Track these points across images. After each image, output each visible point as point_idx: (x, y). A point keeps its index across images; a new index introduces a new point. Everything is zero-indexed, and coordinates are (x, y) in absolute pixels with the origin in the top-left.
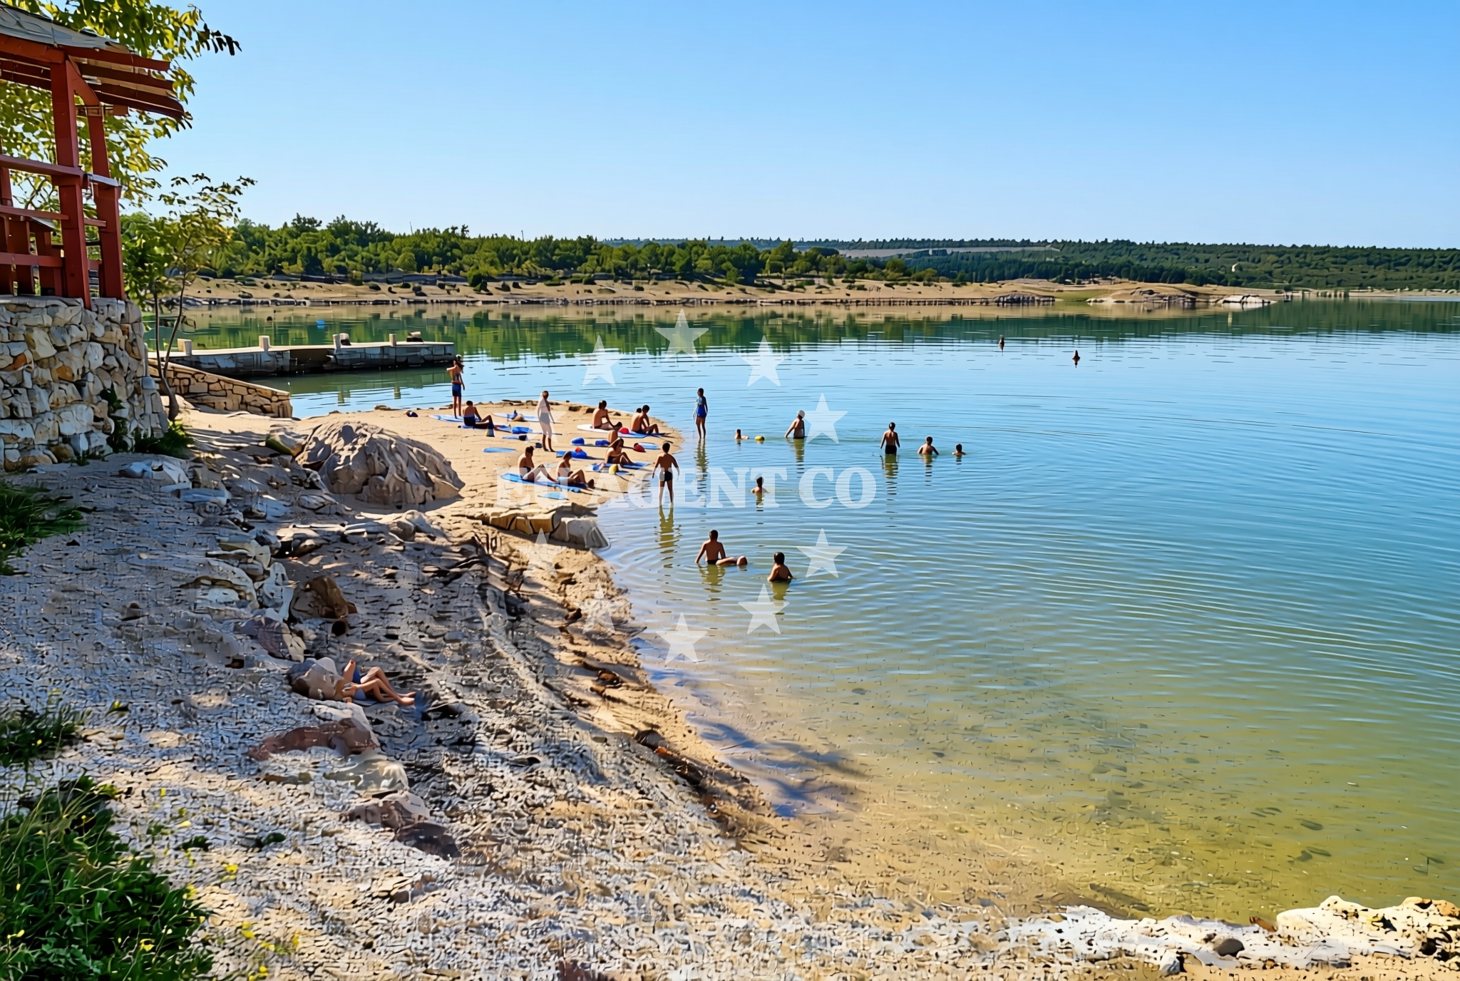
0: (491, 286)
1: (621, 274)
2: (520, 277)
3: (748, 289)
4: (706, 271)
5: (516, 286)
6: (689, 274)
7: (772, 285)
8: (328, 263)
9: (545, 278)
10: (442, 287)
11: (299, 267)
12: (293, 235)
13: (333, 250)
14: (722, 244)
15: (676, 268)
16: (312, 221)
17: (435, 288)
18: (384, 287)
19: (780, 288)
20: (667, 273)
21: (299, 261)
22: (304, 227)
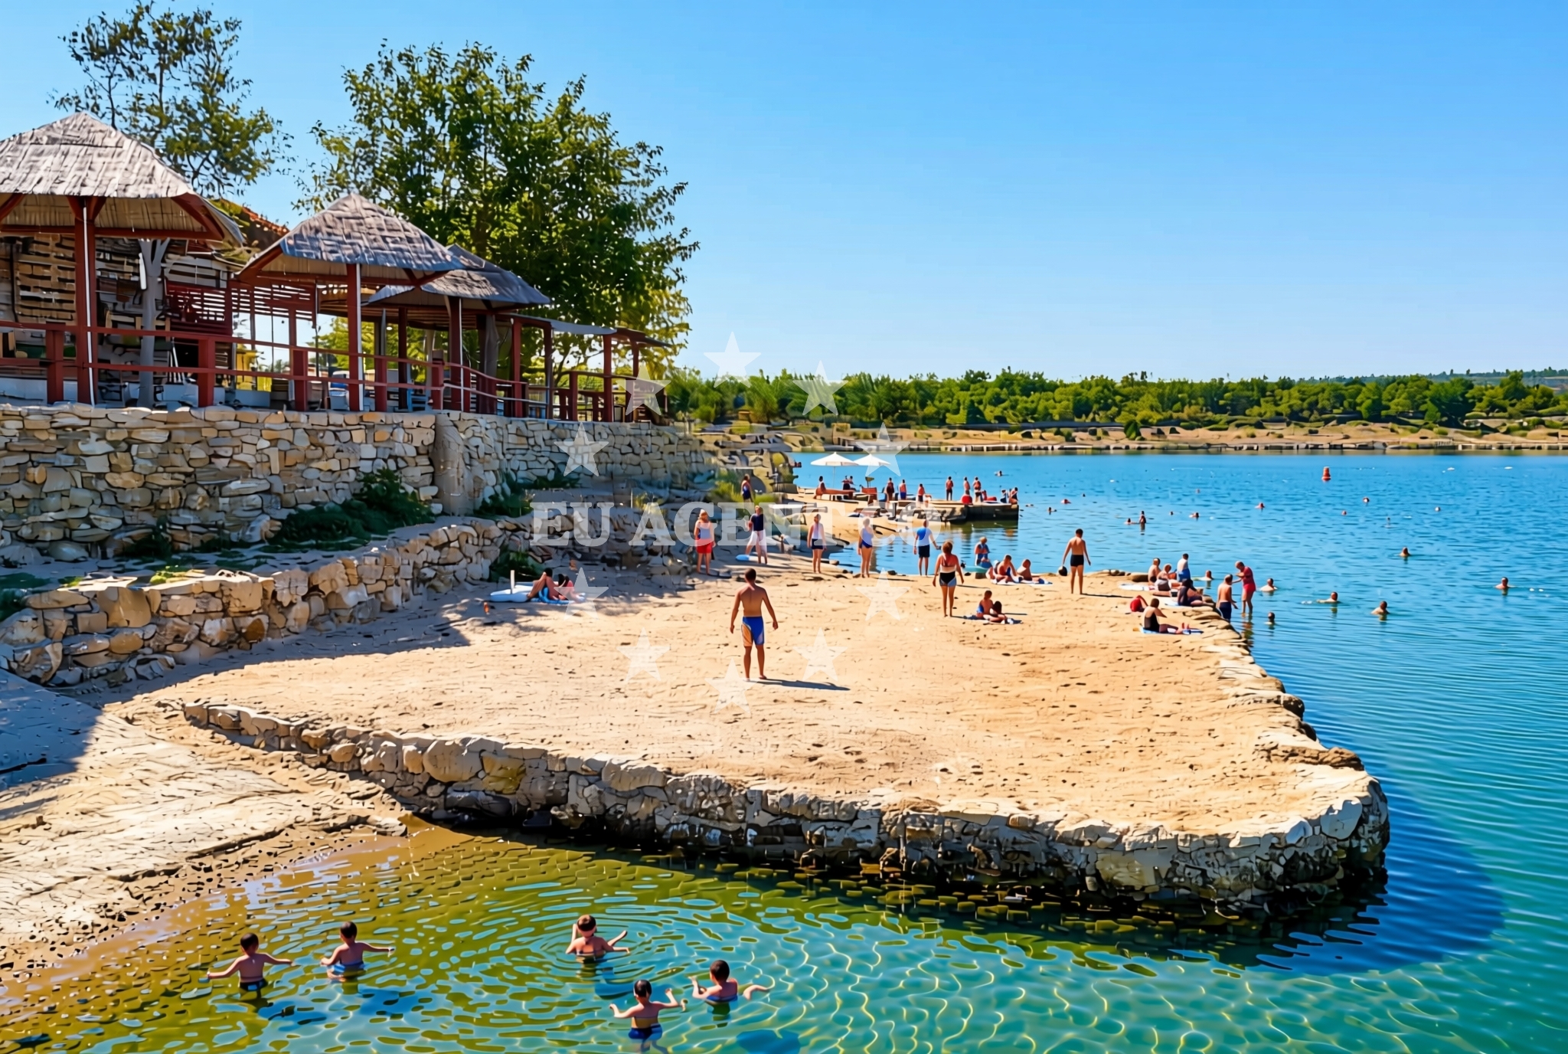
0: (1145, 432)
1: (1295, 417)
2: (1178, 422)
3: (1451, 432)
4: (1402, 414)
5: (1173, 431)
6: (1377, 414)
7: (1483, 426)
8: (990, 412)
9: (1209, 423)
10: (1094, 433)
11: (962, 417)
12: (964, 388)
13: (997, 401)
14: (1468, 378)
15: (1362, 409)
16: (983, 375)
17: (1085, 435)
18: (1036, 433)
19: (1495, 430)
20: (1352, 415)
21: (962, 411)
22: (975, 379)
